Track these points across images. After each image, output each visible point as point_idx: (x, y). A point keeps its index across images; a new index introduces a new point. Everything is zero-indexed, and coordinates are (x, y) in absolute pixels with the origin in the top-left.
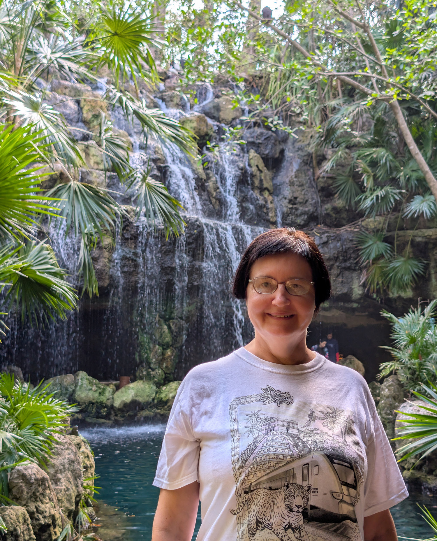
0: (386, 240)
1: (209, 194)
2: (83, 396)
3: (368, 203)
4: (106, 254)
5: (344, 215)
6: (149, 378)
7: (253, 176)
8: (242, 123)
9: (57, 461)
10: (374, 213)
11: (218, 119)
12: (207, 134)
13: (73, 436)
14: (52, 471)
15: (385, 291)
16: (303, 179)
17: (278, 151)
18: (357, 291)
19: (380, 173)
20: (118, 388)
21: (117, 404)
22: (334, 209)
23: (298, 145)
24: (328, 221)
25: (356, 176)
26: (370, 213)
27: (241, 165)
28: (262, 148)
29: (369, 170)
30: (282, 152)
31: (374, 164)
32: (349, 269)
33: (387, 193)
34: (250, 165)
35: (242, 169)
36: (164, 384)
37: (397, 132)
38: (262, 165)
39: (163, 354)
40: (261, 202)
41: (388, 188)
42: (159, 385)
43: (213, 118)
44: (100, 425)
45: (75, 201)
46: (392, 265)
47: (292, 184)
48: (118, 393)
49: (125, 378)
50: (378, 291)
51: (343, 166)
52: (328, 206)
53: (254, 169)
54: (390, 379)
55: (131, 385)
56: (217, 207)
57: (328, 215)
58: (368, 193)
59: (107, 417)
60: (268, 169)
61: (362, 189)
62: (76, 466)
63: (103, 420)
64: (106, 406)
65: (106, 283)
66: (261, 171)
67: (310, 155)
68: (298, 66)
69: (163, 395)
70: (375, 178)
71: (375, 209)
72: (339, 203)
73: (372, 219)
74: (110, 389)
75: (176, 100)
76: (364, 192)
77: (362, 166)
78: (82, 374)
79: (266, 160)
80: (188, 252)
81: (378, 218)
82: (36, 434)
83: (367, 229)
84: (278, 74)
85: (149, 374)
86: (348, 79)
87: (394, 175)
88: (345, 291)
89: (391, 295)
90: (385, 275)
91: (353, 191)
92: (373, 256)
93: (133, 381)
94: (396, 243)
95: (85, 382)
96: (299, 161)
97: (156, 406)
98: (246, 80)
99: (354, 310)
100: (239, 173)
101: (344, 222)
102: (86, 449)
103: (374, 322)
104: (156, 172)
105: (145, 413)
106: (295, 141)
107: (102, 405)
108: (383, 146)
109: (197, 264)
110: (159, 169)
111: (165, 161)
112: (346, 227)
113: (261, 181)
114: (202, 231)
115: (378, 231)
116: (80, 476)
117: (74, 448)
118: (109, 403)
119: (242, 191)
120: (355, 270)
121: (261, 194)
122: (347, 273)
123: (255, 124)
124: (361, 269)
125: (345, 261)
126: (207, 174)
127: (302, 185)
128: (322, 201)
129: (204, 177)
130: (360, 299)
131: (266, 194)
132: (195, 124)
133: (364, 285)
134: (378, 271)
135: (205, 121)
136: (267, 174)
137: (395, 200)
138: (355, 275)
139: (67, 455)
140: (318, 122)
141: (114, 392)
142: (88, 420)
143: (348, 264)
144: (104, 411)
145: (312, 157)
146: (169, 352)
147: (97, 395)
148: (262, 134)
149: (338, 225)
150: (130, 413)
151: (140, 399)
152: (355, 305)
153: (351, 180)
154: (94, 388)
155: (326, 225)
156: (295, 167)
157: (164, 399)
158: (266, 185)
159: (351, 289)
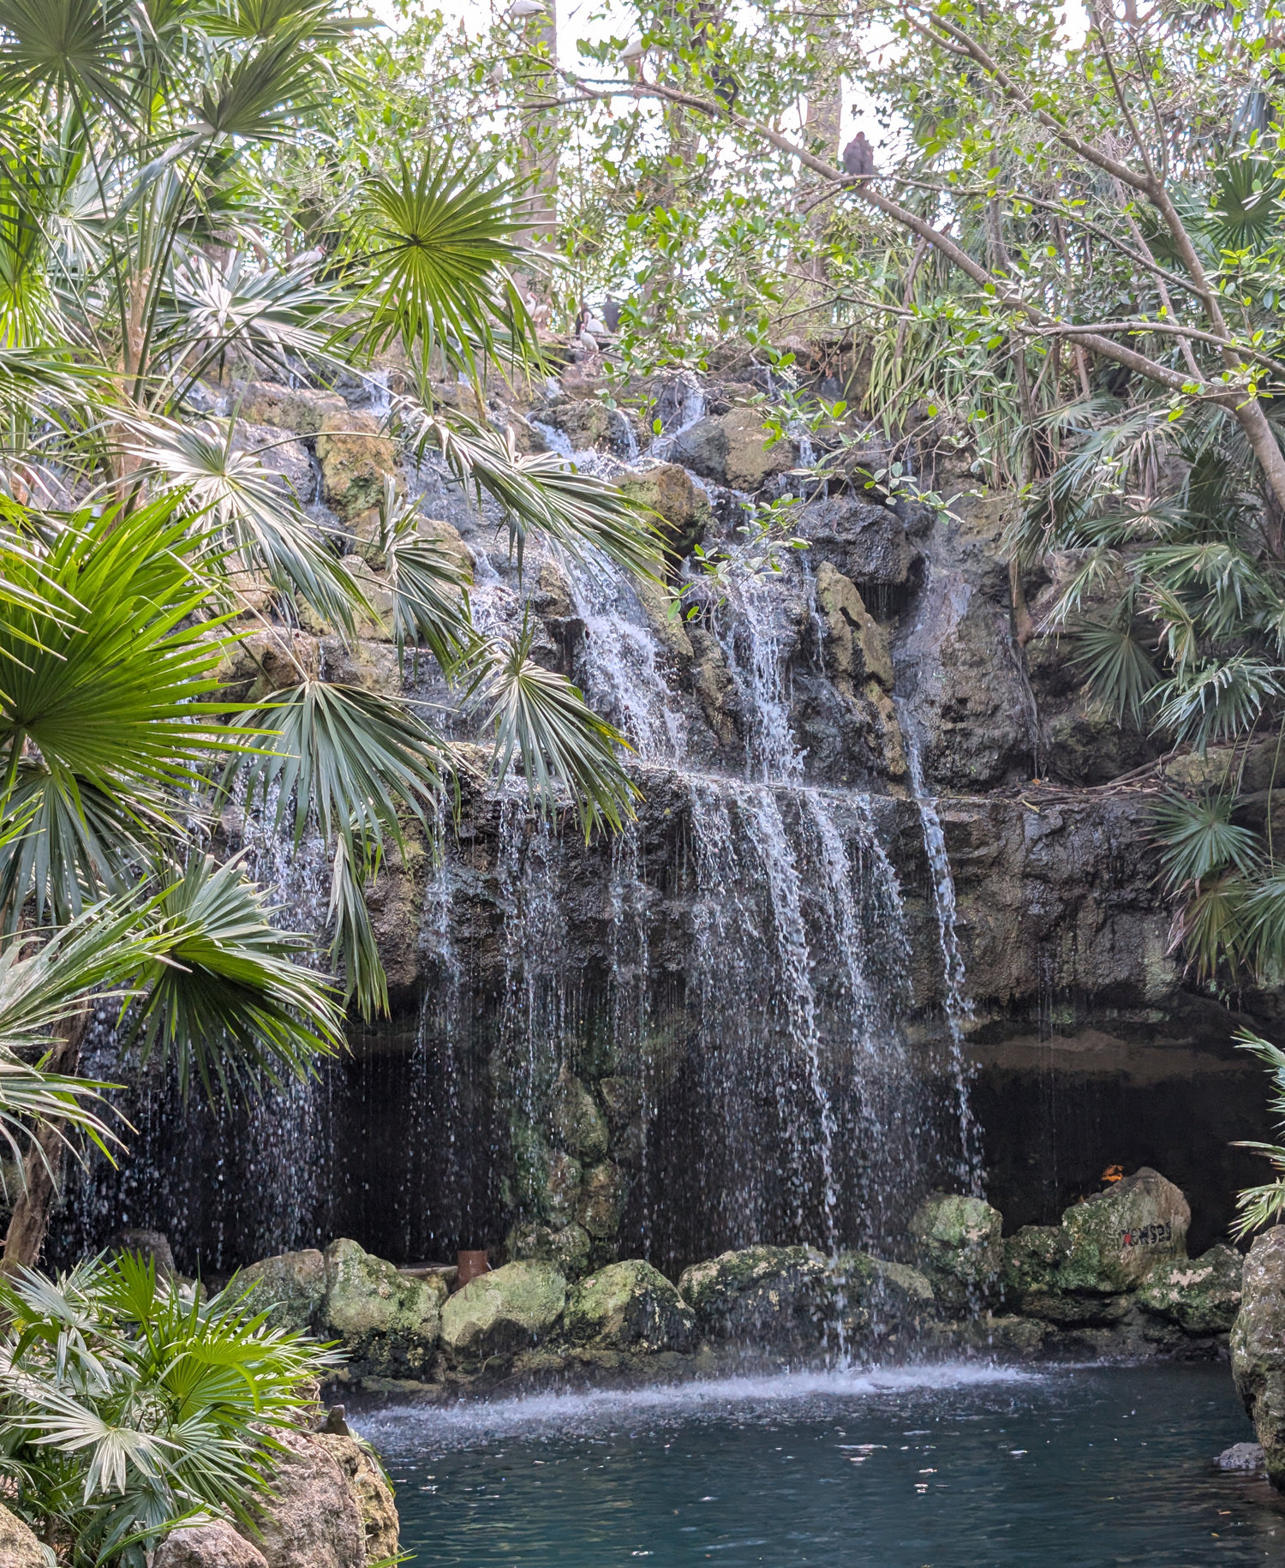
0: (1241, 817)
1: (705, 700)
2: (351, 1312)
3: (1182, 708)
4: (407, 888)
5: (1111, 748)
6: (545, 1252)
7: (831, 640)
8: (792, 484)
9: (288, 1513)
10: (1201, 737)
11: (722, 478)
12: (690, 523)
13: (332, 1438)
14: (274, 1543)
15: (1242, 970)
16: (983, 642)
17: (905, 564)
18: (1160, 973)
19: (1217, 617)
20: (453, 1285)
21: (453, 1333)
22: (1080, 729)
23: (962, 543)
24: (1062, 766)
25: (1142, 630)
26: (1190, 736)
27: (797, 609)
28: (857, 559)
29: (1181, 608)
30: (917, 565)
31: (1196, 590)
32: (1131, 907)
33: (1239, 676)
34: (821, 609)
35: (798, 623)
36: (590, 1271)
37: (1261, 493)
38: (857, 608)
39: (584, 1180)
40: (860, 716)
41: (1239, 662)
42: (575, 1274)
43: (707, 472)
44: (405, 1399)
45: (319, 738)
46: (1260, 893)
47: (949, 658)
48: (455, 1302)
49: (473, 1257)
50: (1222, 971)
51: (1100, 600)
52: (1062, 721)
53: (835, 619)
54: (1270, 1236)
55: (493, 1277)
56: (729, 738)
57: (1062, 747)
58: (1180, 680)
59: (426, 1372)
60: (877, 619)
61: (1162, 667)
62: (345, 1526)
63: (412, 1384)
64: (423, 1343)
65: (409, 974)
66: (855, 625)
67: (1002, 572)
68: (960, 313)
69: (587, 1305)
70: (1200, 634)
71: (1205, 723)
72: (1095, 710)
73: (1196, 756)
74: (429, 1291)
75: (597, 425)
76: (1168, 675)
77: (1162, 596)
78: (348, 1248)
79: (868, 590)
80: (647, 875)
81: (1215, 753)
82: (225, 1432)
83: (1181, 787)
84: (895, 337)
85: (542, 1241)
86: (1105, 342)
87: (1257, 620)
88: (1122, 974)
89: (1262, 983)
90: (1241, 921)
91: (1136, 674)
92: (1203, 866)
93: (497, 1262)
94: (1270, 826)
95: (358, 1271)
96: (969, 590)
97: (567, 1337)
98: (801, 358)
99: (1151, 1031)
100: (790, 632)
101: (1111, 767)
102: (373, 1474)
103: (1215, 1065)
104: (544, 641)
105: (537, 1358)
106: (954, 531)
107: (408, 1339)
108: (1220, 538)
109: (676, 907)
110: (553, 630)
111: (571, 607)
112: (1118, 782)
113: (857, 653)
114: (687, 810)
115: (1215, 790)
116: (357, 1555)
117: (337, 1473)
118: (428, 1332)
119: (800, 687)
120: (1149, 910)
121: (858, 694)
122: (1125, 920)
123: (835, 485)
124: (1168, 908)
125: (1119, 884)
126: (696, 641)
127: (981, 662)
128: (1041, 709)
129: (687, 649)
130: (1169, 997)
131: (874, 692)
132: (654, 495)
133: (1179, 956)
134: (1220, 913)
135: (684, 484)
136: (873, 632)
137: (1263, 695)
138: (1150, 925)
139: (319, 1494)
140: (1021, 475)
141: (442, 1299)
142: (369, 1384)
143: (1127, 894)
144: (415, 1357)
145: (1006, 578)
146: (600, 1174)
147: (392, 1307)
148: (854, 513)
149: (1094, 778)
150: (494, 1360)
151: (522, 1318)
152: (1155, 1016)
153: (1126, 641)
154: (384, 1288)
155: (1056, 776)
156: (958, 607)
157: (593, 1316)
158: (871, 666)
159: (1142, 968)
